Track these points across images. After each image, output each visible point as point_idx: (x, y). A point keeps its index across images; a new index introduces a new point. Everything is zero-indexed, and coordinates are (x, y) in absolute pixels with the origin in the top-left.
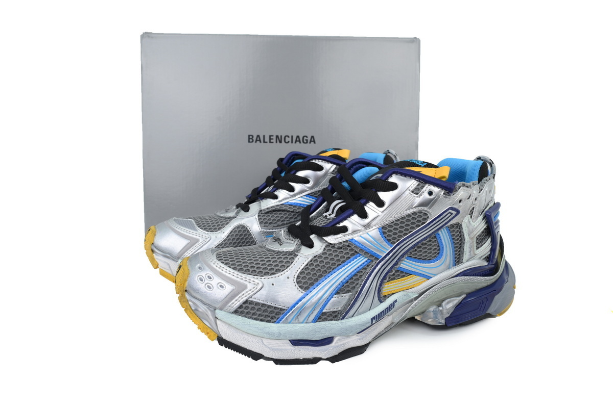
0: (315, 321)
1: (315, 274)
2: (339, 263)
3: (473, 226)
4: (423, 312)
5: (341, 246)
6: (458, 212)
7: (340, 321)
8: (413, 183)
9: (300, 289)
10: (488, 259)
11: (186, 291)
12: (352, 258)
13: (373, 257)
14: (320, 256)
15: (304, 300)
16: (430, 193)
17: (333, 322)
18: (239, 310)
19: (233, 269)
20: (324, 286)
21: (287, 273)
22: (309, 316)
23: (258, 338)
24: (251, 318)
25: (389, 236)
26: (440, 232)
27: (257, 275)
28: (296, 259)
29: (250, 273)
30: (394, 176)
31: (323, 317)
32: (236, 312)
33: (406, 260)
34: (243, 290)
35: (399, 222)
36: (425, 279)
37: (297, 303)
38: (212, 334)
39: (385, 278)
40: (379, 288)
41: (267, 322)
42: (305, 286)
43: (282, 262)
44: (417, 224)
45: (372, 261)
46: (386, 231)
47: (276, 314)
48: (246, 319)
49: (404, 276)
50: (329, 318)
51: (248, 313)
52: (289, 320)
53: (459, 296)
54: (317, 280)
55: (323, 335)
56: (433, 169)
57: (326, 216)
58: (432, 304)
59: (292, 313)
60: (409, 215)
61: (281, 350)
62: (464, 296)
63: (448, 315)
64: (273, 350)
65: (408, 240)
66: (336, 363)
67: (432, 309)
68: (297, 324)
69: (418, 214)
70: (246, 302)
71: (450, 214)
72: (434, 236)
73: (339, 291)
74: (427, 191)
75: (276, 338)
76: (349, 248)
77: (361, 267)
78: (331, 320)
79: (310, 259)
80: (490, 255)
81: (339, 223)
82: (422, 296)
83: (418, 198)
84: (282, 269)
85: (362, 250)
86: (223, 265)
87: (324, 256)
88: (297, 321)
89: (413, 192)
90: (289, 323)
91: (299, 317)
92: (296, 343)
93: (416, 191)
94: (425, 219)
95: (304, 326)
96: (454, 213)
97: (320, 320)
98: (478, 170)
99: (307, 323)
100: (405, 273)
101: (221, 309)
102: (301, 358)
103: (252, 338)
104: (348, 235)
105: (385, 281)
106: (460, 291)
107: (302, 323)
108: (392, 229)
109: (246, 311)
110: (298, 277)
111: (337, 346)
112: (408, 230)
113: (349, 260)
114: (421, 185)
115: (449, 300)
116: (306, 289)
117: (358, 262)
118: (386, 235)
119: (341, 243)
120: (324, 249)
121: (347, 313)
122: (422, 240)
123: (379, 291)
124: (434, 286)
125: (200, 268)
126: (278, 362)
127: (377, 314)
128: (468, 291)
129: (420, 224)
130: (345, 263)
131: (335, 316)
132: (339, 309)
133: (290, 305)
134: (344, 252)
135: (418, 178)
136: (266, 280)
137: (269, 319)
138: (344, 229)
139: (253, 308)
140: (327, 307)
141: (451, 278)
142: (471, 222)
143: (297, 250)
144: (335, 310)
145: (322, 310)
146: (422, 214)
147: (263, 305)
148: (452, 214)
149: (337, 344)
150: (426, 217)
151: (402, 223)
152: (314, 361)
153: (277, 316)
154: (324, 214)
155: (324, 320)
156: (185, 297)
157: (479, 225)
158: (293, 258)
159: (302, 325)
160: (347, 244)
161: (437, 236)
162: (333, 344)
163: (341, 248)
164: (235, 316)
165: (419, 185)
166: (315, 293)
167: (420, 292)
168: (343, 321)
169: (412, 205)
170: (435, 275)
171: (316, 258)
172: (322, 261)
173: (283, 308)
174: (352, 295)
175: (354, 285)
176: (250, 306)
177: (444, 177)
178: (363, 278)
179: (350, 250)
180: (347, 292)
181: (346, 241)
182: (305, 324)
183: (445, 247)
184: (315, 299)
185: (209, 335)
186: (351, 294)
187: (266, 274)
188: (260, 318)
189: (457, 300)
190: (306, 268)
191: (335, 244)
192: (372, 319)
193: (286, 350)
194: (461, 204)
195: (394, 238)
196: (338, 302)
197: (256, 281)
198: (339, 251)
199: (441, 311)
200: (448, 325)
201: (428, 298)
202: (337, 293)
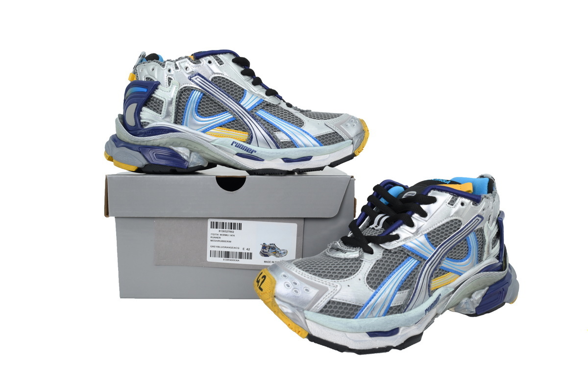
0: (385, 315)
1: (380, 275)
2: (397, 265)
3: (490, 230)
4: (458, 304)
5: (396, 250)
6: (482, 218)
7: (402, 314)
8: (448, 197)
9: (370, 288)
10: (498, 257)
11: (275, 296)
12: (405, 260)
13: (421, 259)
14: (381, 261)
15: (375, 298)
16: (462, 204)
17: (398, 315)
18: (324, 309)
19: (313, 274)
20: (389, 285)
21: (357, 276)
22: (380, 310)
23: (342, 333)
24: (334, 316)
25: (433, 240)
26: (469, 236)
27: (334, 279)
28: (363, 264)
29: (328, 277)
30: (432, 191)
31: (391, 311)
32: (321, 311)
33: (446, 260)
34: (326, 292)
35: (440, 229)
36: (457, 276)
37: (370, 300)
38: (303, 332)
39: (432, 276)
40: (429, 285)
41: (347, 318)
42: (374, 286)
43: (353, 267)
44: (454, 229)
45: (421, 262)
46: (430, 236)
47: (355, 311)
48: (330, 317)
49: (444, 274)
50: (395, 312)
51: (332, 311)
52: (365, 315)
53: (483, 288)
54: (382, 280)
55: (393, 326)
56: (458, 185)
57: (373, 228)
58: (464, 297)
59: (367, 308)
60: (448, 223)
61: (362, 341)
62: (487, 288)
63: (478, 305)
64: (356, 341)
65: (447, 243)
66: (403, 350)
67: (464, 300)
68: (372, 319)
69: (455, 221)
70: (329, 302)
71: (477, 220)
72: (465, 239)
73: (400, 288)
74: (460, 203)
75: (358, 331)
76: (402, 253)
77: (414, 267)
78: (396, 313)
79: (374, 263)
80: (499, 254)
81: (391, 232)
82: (458, 290)
83: (454, 209)
84: (353, 273)
85: (413, 254)
86: (304, 272)
87: (384, 260)
88: (371, 316)
89: (449, 204)
90: (365, 318)
91: (373, 312)
92: (372, 334)
93: (452, 203)
94: (460, 225)
95: (377, 320)
96: (480, 219)
97: (388, 314)
98: (487, 185)
99: (379, 317)
100: (445, 271)
101: (308, 310)
102: (377, 348)
103: (337, 333)
104: (401, 241)
105: (433, 278)
106: (483, 285)
107: (375, 317)
108: (435, 234)
109: (330, 310)
110: (367, 278)
111: (403, 335)
112: (447, 234)
113: (404, 263)
114: (455, 198)
115: (477, 292)
116: (375, 288)
117: (411, 263)
118: (430, 240)
119: (396, 248)
120: (383, 255)
121: (408, 306)
122: (457, 243)
123: (429, 286)
124: (465, 281)
125: (285, 276)
126: (360, 352)
127: (428, 306)
128: (490, 284)
129: (456, 229)
130: (401, 265)
131: (400, 309)
132: (402, 303)
133: (364, 303)
134: (399, 256)
135: (452, 192)
136: (343, 282)
137: (349, 315)
138: (397, 237)
139: (336, 307)
140: (393, 302)
141: (477, 273)
142: (489, 227)
143: (361, 256)
144: (399, 304)
145: (390, 305)
146: (457, 221)
147: (344, 304)
148: (479, 220)
149: (402, 334)
150: (460, 223)
151: (443, 229)
152: (387, 349)
153: (355, 313)
154: (371, 227)
155: (392, 313)
156: (275, 302)
157: (494, 230)
158: (360, 263)
159: (376, 318)
160: (401, 249)
161: (467, 239)
162: (399, 334)
163: (396, 253)
164: (320, 315)
165: (453, 198)
166: (383, 290)
167: (455, 286)
168: (405, 313)
169: (449, 214)
170: (465, 272)
171: (378, 262)
172: (384, 264)
173: (360, 305)
174: (411, 291)
175: (411, 283)
176: (333, 306)
177: (470, 191)
178: (416, 276)
179: (405, 253)
180: (406, 289)
181: (400, 247)
182: (378, 318)
183: (472, 248)
184: (384, 296)
185: (300, 333)
186: (409, 290)
187: (342, 277)
188: (342, 315)
189: (483, 292)
190: (372, 271)
191: (391, 250)
192: (426, 311)
193: (365, 341)
194: (484, 212)
195: (437, 242)
196: (400, 298)
197: (335, 284)
198: (395, 255)
199: (473, 302)
200: (478, 314)
201: (461, 291)
202: (399, 290)
